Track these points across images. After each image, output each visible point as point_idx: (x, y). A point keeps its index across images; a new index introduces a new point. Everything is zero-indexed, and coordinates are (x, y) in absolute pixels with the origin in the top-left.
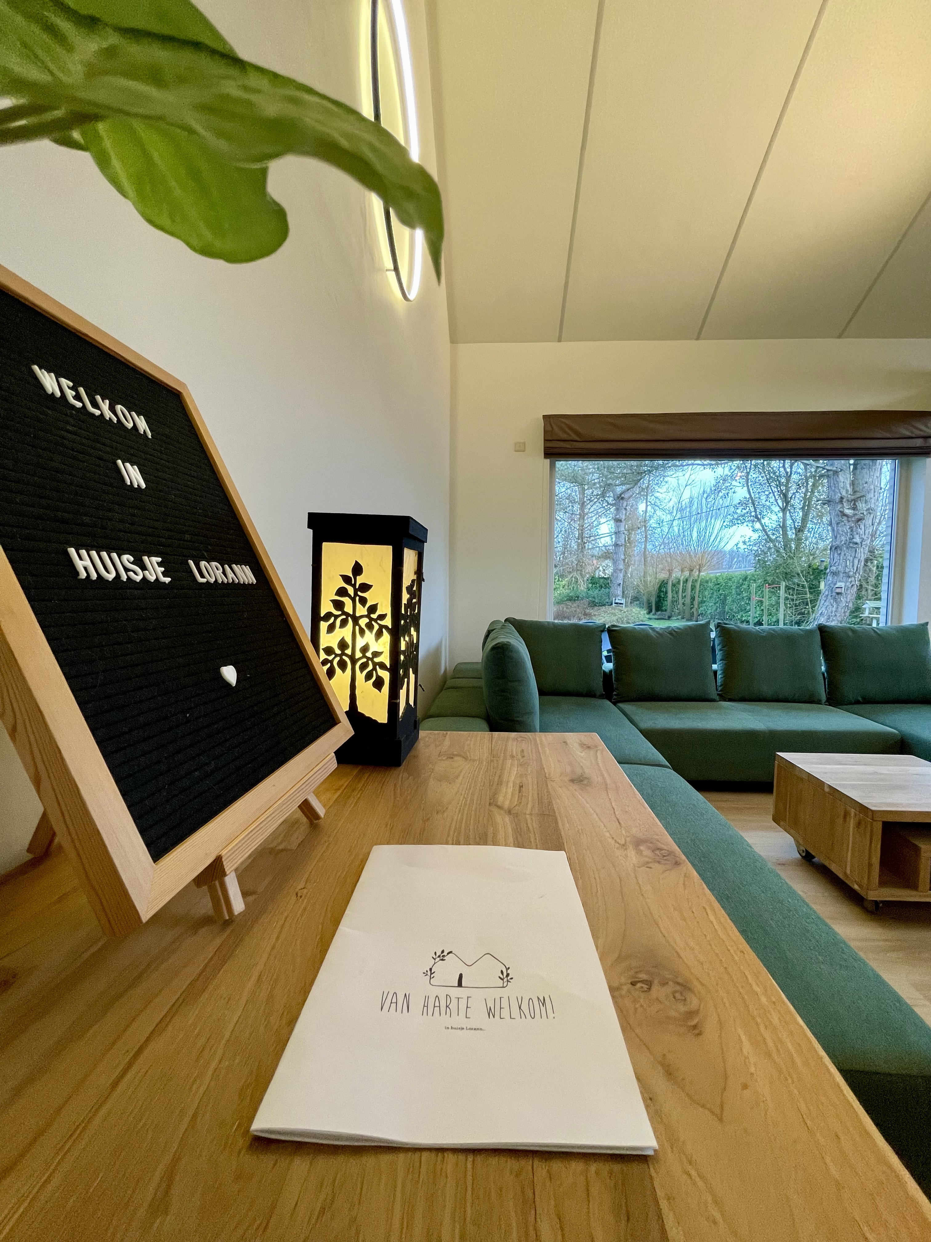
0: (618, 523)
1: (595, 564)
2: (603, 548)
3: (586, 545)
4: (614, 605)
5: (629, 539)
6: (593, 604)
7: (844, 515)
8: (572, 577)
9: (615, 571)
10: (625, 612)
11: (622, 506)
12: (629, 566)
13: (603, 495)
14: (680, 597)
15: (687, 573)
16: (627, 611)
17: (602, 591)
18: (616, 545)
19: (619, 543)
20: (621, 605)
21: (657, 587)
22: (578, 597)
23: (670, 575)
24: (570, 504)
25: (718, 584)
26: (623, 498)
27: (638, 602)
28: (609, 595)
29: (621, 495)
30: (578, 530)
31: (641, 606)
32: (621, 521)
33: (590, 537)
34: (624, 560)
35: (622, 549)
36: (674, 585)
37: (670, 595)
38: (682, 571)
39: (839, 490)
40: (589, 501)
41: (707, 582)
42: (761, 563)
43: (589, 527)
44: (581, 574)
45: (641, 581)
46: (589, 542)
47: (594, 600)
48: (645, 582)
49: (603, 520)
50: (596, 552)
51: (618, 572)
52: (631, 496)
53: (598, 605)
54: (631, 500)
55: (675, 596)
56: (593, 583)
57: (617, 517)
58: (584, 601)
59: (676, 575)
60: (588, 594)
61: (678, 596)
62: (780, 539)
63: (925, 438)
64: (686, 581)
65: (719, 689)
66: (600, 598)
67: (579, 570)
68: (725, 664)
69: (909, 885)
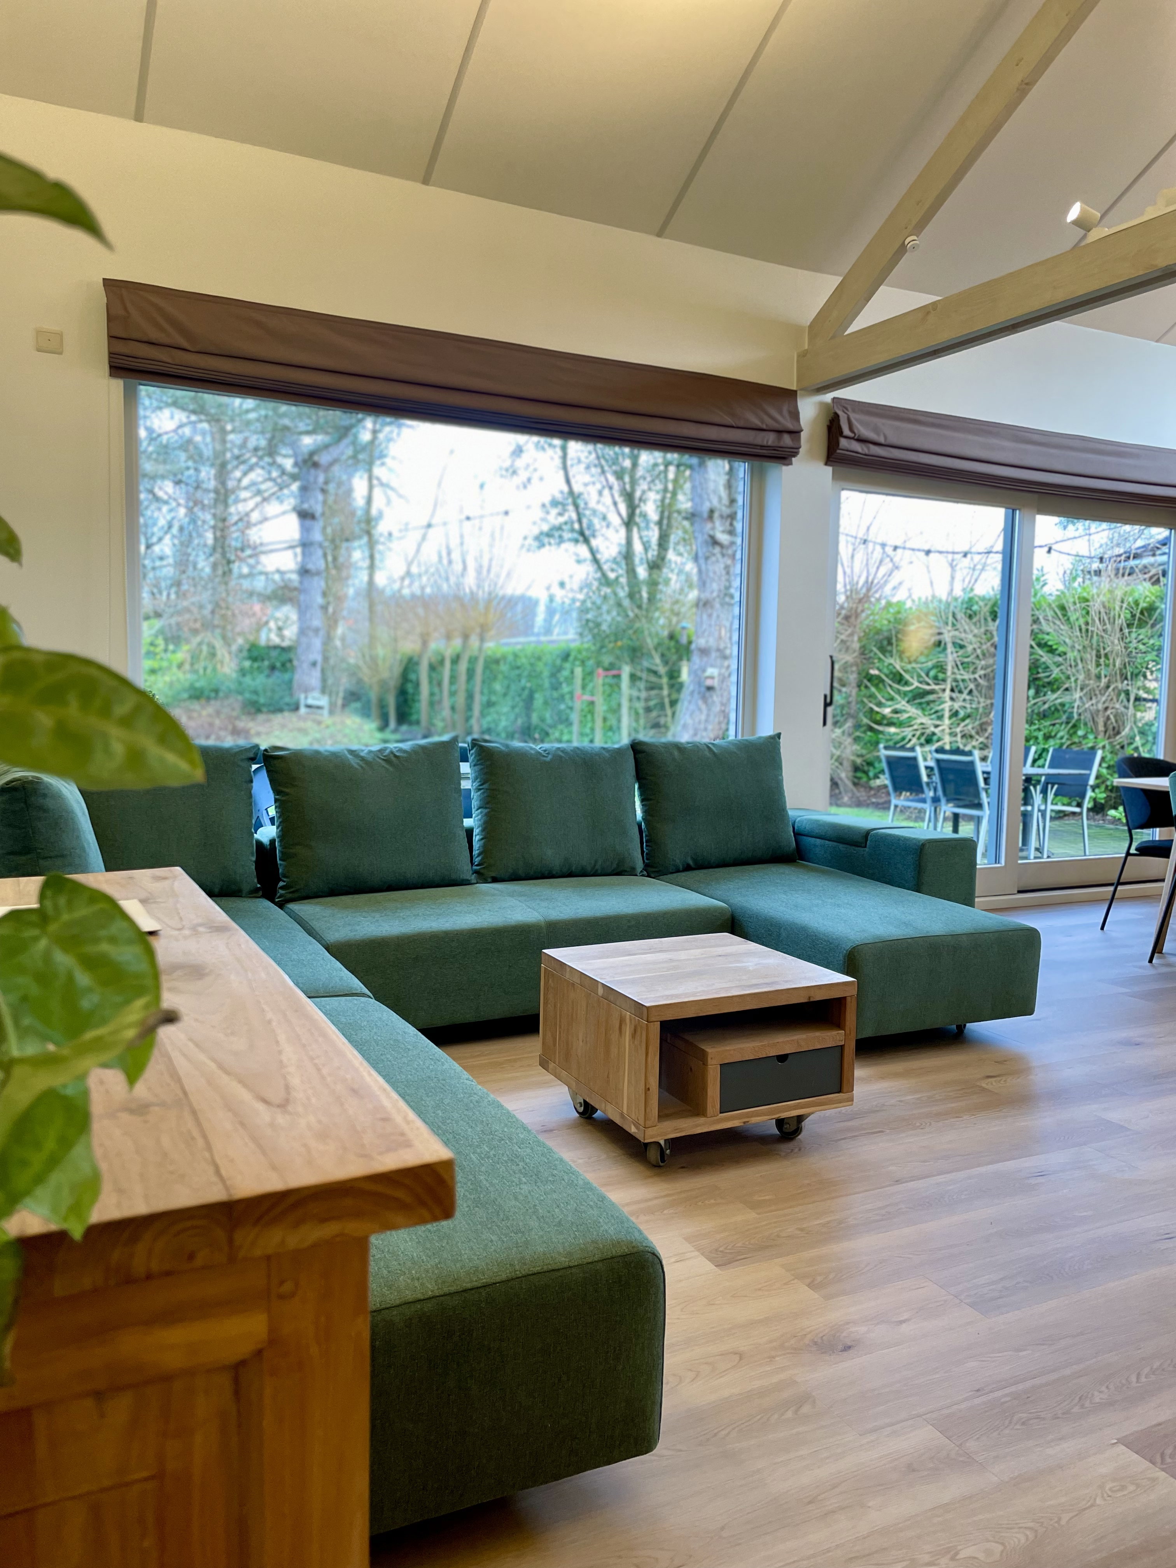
0: (308, 522)
1: (259, 613)
2: (277, 577)
3: (235, 567)
4: (303, 710)
5: (335, 559)
6: (254, 708)
7: (715, 542)
8: (200, 644)
9: (302, 632)
10: (327, 727)
11: (315, 482)
12: (336, 622)
13: (271, 451)
14: (446, 693)
15: (457, 644)
16: (334, 724)
17: (273, 677)
18: (304, 572)
19: (310, 566)
20: (319, 711)
21: (397, 671)
22: (216, 691)
23: (425, 643)
24: (190, 463)
25: (518, 668)
26: (316, 465)
27: (358, 705)
28: (290, 688)
29: (312, 454)
30: (214, 527)
31: (365, 713)
32: (313, 517)
33: (242, 550)
34: (324, 608)
35: (318, 584)
36: (432, 668)
37: (425, 689)
38: (449, 637)
39: (708, 495)
40: (235, 463)
41: (497, 662)
42: (590, 626)
43: (240, 524)
44: (224, 637)
45: (364, 656)
46: (241, 560)
47: (254, 698)
48: (374, 659)
49: (273, 508)
50: (259, 584)
51: (311, 634)
52: (335, 461)
53: (264, 709)
54: (336, 469)
55: (436, 690)
56: (254, 659)
57: (305, 506)
58: (231, 700)
59: (436, 645)
60: (240, 683)
61: (441, 691)
62: (623, 580)
63: (780, 432)
64: (456, 660)
65: (477, 860)
66: (269, 694)
67: (217, 626)
68: (486, 814)
69: (697, 1109)
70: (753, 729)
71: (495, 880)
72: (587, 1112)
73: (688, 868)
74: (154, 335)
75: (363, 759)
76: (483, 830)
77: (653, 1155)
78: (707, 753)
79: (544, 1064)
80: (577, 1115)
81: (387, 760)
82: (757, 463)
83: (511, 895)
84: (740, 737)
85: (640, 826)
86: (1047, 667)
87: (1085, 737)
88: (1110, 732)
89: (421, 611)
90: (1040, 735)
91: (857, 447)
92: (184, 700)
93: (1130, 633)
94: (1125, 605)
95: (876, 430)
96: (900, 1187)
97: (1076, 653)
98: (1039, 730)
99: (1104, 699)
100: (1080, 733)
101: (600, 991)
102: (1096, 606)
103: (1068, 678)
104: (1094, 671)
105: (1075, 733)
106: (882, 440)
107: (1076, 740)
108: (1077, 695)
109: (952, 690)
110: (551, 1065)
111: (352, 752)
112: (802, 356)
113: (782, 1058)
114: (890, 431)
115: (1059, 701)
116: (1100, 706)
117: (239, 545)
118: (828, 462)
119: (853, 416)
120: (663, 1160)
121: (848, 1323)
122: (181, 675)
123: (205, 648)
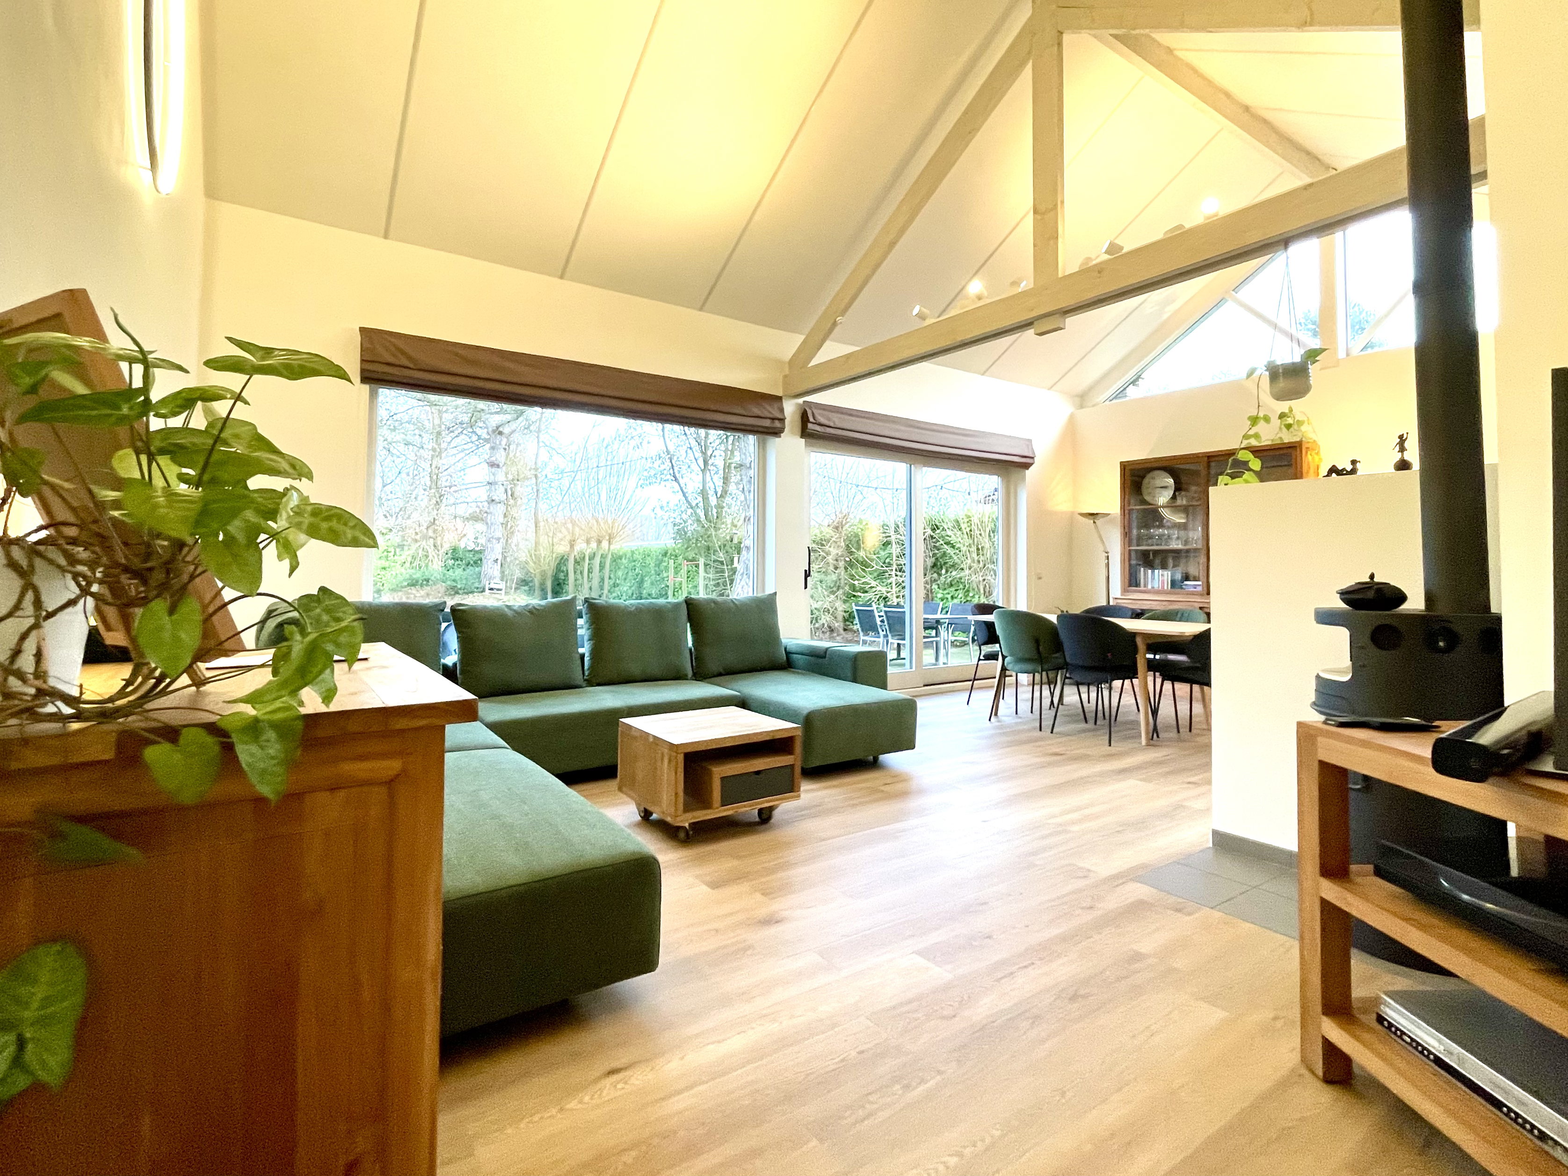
0: (495, 468)
1: (460, 529)
2: (473, 505)
3: (445, 498)
4: (487, 591)
5: (512, 493)
6: (454, 591)
8: (418, 549)
9: (489, 540)
11: (500, 444)
12: (513, 534)
14: (585, 578)
15: (593, 546)
16: (505, 596)
17: (468, 571)
18: (492, 501)
19: (496, 498)
20: (499, 590)
21: (553, 565)
22: (428, 580)
23: (572, 546)
24: (416, 432)
25: (634, 561)
26: (501, 433)
27: (526, 588)
28: (479, 578)
29: (498, 428)
31: (530, 593)
32: (498, 466)
33: (450, 487)
34: (504, 525)
35: (500, 507)
36: (577, 562)
37: (572, 576)
38: (588, 542)
40: (448, 431)
41: (620, 557)
42: (681, 533)
43: (449, 471)
44: (435, 545)
45: (531, 556)
46: (449, 494)
47: (454, 584)
48: (538, 557)
49: (473, 460)
50: (460, 510)
51: (494, 541)
52: (513, 432)
53: (460, 592)
54: (515, 437)
55: (579, 577)
56: (455, 559)
57: (493, 459)
58: (439, 586)
59: (580, 546)
60: (444, 575)
61: (583, 578)
62: (701, 505)
63: (773, 419)
64: (592, 557)
65: (586, 673)
66: (464, 582)
67: (431, 537)
68: (593, 644)
69: (706, 804)
70: (764, 591)
71: (599, 685)
72: (646, 815)
73: (720, 675)
74: (391, 360)
75: (515, 611)
76: (590, 654)
77: (682, 835)
78: (732, 605)
79: (620, 789)
80: (640, 818)
81: (530, 612)
82: (761, 436)
83: (607, 692)
84: (755, 595)
85: (691, 650)
86: (951, 556)
87: (973, 597)
88: (987, 594)
89: (570, 526)
90: (949, 596)
91: (818, 428)
92: (405, 587)
93: (994, 536)
94: (990, 520)
95: (829, 420)
96: (823, 843)
97: (965, 547)
98: (949, 594)
99: (981, 574)
100: (971, 594)
101: (651, 740)
102: (975, 520)
103: (962, 563)
104: (976, 558)
105: (968, 595)
106: (832, 424)
107: (969, 599)
108: (967, 572)
109: (896, 570)
110: (624, 789)
111: (507, 606)
112: (785, 376)
113: (758, 773)
114: (836, 420)
115: (958, 576)
116: (981, 579)
117: (448, 484)
118: (802, 437)
119: (815, 411)
120: (688, 838)
121: (782, 910)
122: (403, 570)
123: (420, 551)
